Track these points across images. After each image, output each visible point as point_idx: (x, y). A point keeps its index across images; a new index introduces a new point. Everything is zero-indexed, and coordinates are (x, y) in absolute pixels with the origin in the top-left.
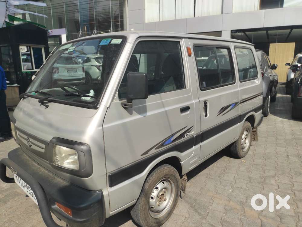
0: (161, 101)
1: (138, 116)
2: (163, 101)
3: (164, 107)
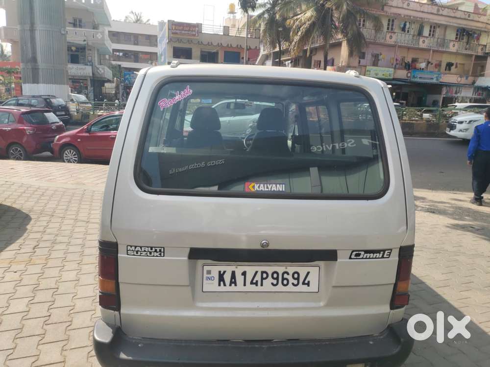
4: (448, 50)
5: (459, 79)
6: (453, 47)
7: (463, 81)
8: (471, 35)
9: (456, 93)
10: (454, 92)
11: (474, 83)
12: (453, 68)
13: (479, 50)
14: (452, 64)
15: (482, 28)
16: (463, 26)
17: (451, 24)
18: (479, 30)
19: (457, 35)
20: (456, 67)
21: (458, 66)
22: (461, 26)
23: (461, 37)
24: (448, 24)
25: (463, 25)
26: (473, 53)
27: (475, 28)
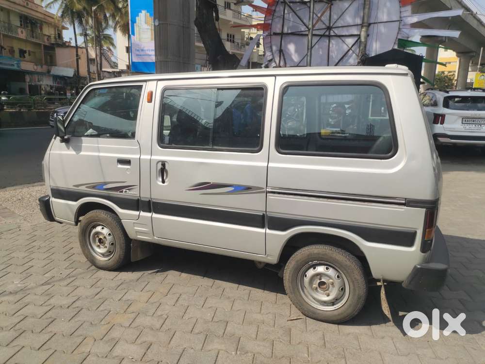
0: (97, 145)
1: (74, 153)
2: (100, 145)
3: (99, 151)
4: (17, 36)
5: (35, 67)
6: (22, 34)
7: (39, 69)
8: (34, 24)
9: (39, 81)
10: (37, 80)
11: (49, 72)
12: (26, 55)
13: (46, 40)
14: (25, 52)
15: (41, 18)
16: (26, 14)
17: (14, 9)
18: (40, 20)
19: (21, 21)
20: (29, 55)
21: (31, 53)
22: (23, 13)
23: (25, 25)
24: (11, 9)
25: (25, 12)
26: (41, 43)
27: (35, 17)
